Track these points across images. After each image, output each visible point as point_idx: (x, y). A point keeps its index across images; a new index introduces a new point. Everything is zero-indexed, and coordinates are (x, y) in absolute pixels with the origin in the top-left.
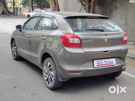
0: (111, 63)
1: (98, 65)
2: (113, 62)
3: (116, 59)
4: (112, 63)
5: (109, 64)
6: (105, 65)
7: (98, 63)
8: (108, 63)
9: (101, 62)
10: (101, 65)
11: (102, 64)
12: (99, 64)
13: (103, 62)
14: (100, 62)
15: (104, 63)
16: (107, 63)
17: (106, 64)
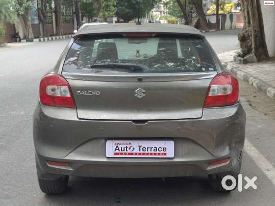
0: (158, 152)
1: (116, 154)
2: (165, 149)
3: (175, 143)
4: (162, 152)
5: (151, 154)
6: (140, 154)
7: (117, 148)
8: (149, 152)
9: (128, 146)
10: (125, 154)
11: (129, 151)
12: (121, 152)
13: (135, 147)
14: (125, 146)
15: (137, 150)
16: (146, 152)
17: (142, 152)
